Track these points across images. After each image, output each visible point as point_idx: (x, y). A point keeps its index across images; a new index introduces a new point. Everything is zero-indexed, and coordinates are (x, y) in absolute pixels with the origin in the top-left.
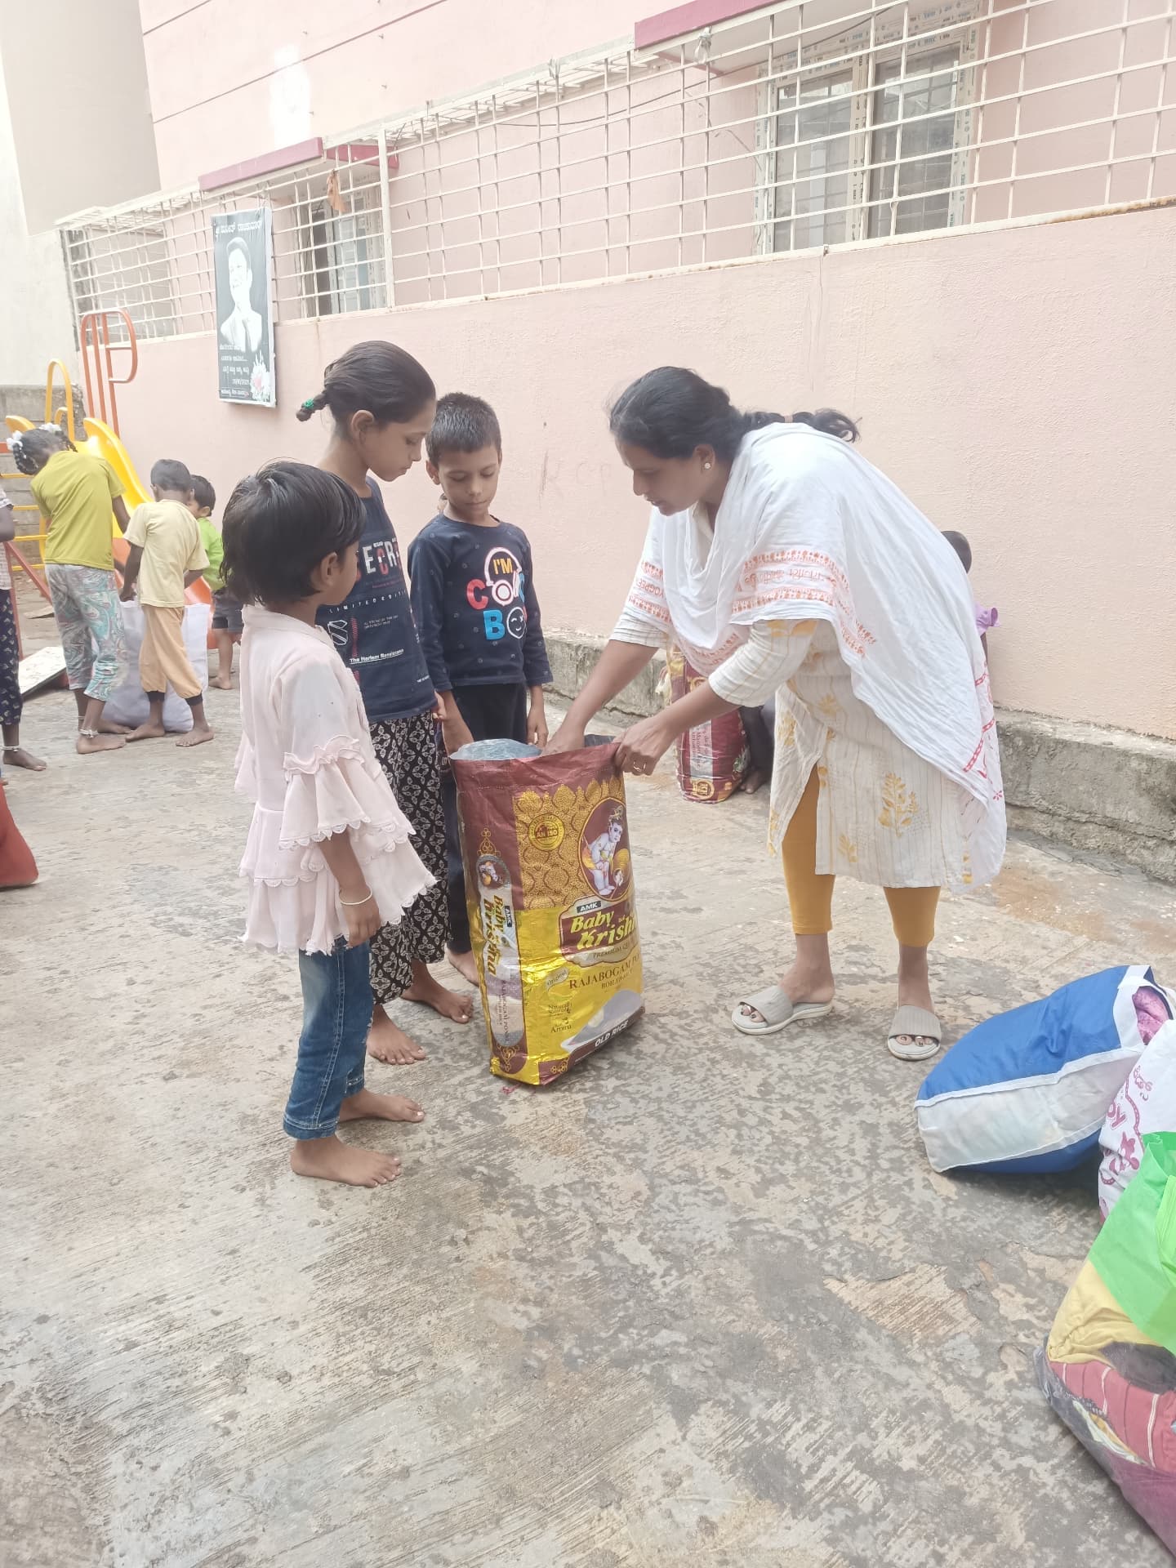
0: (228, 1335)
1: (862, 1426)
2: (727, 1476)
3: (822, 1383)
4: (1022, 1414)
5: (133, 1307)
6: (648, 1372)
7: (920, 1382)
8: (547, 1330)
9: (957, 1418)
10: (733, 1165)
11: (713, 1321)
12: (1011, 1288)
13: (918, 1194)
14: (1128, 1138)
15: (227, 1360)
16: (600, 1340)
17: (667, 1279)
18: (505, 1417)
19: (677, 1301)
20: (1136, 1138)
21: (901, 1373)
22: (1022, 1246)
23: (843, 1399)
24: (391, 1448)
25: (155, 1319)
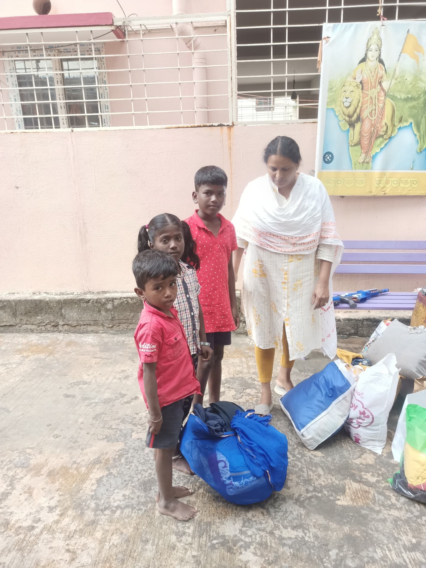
1: (395, 539)
3: (375, 534)
4: (408, 506)
7: (386, 515)
9: (403, 519)
11: (334, 538)
12: (364, 473)
13: (317, 460)
14: (362, 411)
17: (308, 535)
19: (319, 540)
20: (365, 410)
21: (381, 516)
22: (351, 459)
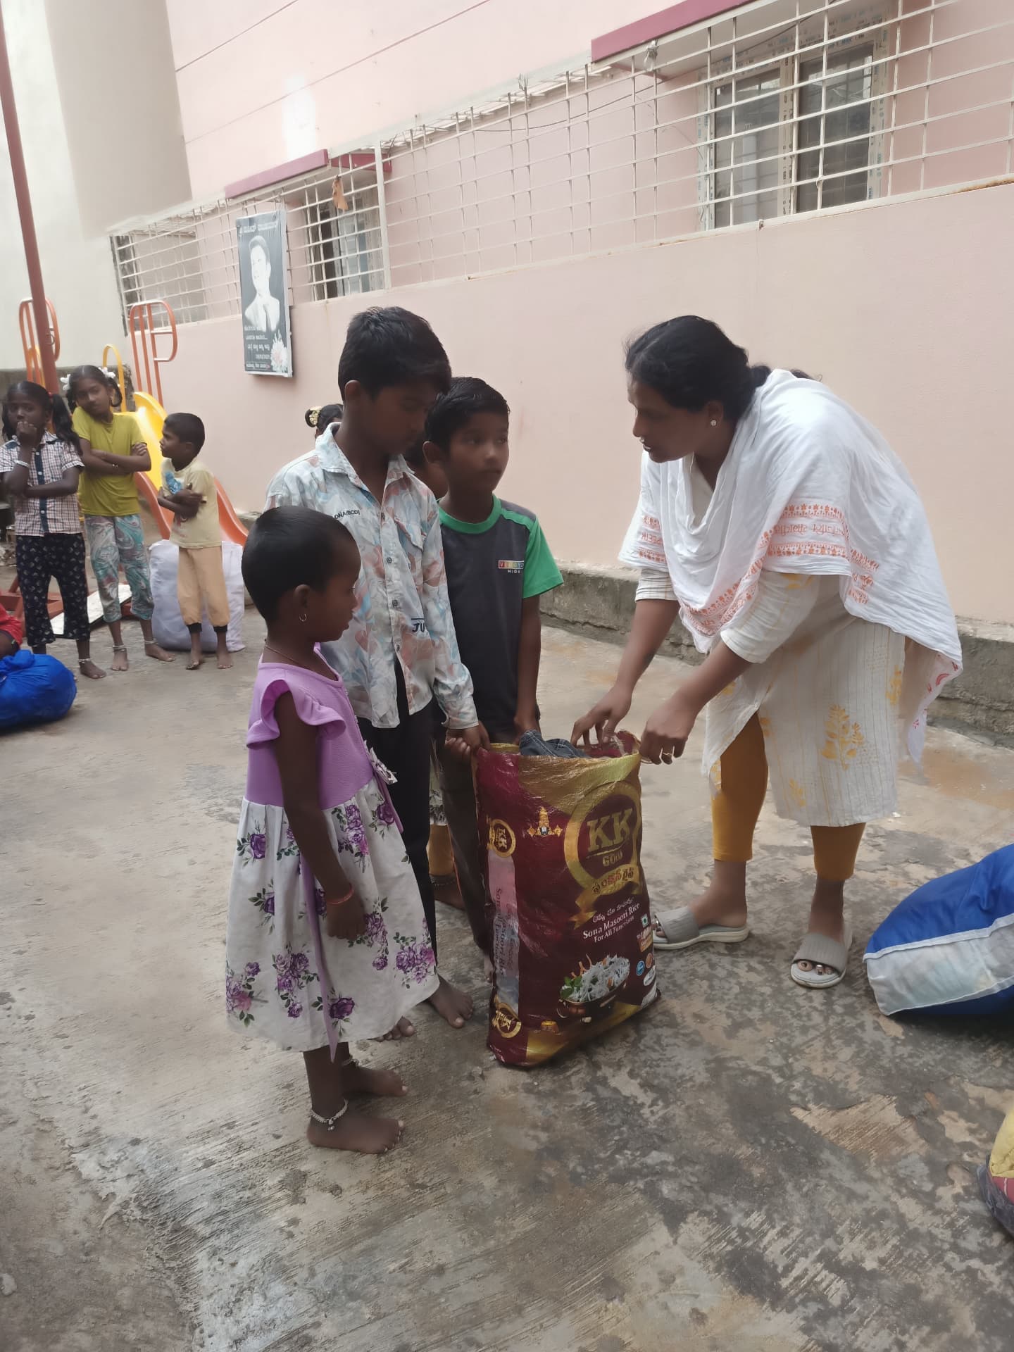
0: (288, 1155)
1: (829, 1232)
2: (713, 1275)
3: (793, 1196)
4: (969, 1223)
5: (208, 1132)
6: (642, 1187)
7: (879, 1194)
8: (554, 1151)
9: (911, 1226)
10: (706, 1010)
11: (696, 1144)
12: (954, 1114)
13: (869, 1035)
15: (288, 1175)
16: (599, 1160)
17: (655, 1109)
18: (522, 1224)
19: (664, 1127)
21: (861, 1188)
22: (963, 1078)
23: (811, 1209)
24: (427, 1249)
25: (227, 1141)
